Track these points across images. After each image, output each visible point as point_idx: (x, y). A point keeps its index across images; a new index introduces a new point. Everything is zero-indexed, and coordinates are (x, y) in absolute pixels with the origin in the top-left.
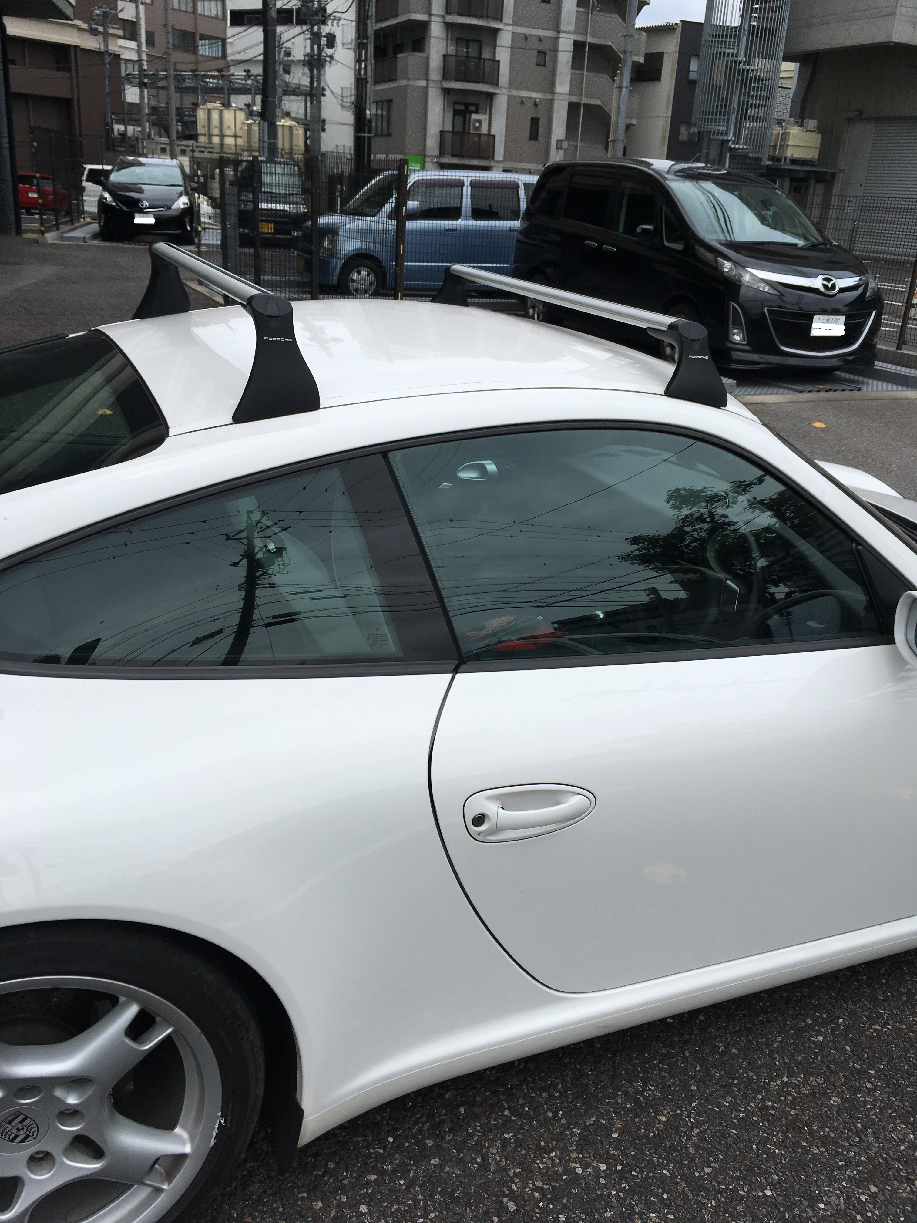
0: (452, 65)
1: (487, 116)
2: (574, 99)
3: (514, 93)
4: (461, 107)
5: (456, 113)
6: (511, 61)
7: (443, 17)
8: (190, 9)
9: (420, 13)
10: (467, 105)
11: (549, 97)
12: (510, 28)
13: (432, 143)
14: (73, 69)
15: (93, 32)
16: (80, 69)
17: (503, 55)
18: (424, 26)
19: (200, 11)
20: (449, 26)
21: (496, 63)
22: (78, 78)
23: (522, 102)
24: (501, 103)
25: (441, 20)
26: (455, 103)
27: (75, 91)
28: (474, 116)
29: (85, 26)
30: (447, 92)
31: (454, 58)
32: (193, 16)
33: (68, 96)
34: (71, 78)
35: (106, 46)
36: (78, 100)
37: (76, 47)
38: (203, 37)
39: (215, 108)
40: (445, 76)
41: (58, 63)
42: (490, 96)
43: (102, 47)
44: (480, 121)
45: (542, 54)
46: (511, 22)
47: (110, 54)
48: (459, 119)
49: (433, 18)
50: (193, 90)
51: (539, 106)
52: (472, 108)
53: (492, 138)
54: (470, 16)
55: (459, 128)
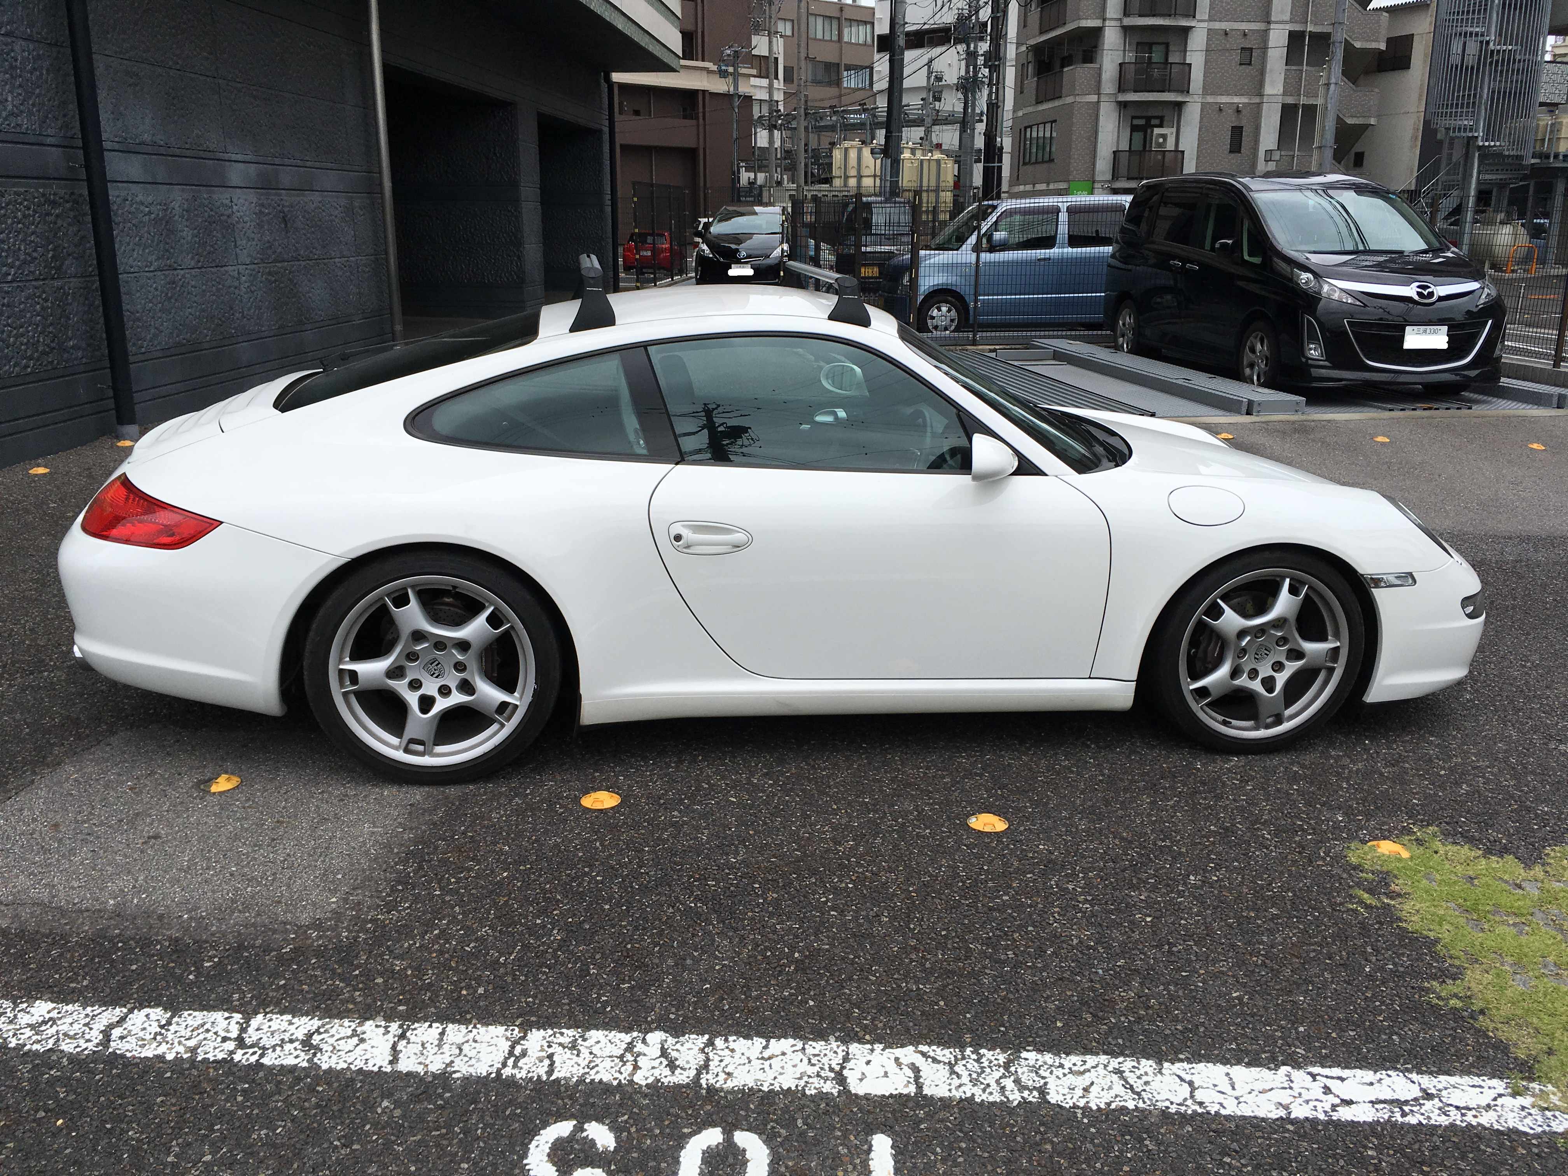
0: (1130, 74)
1: (1174, 130)
2: (1290, 100)
3: (1210, 99)
4: (1142, 122)
5: (1134, 129)
6: (1206, 62)
7: (1120, 19)
8: (835, 38)
9: (1092, 18)
10: (1148, 119)
11: (1257, 100)
12: (1205, 25)
13: (1103, 166)
14: (701, 115)
15: (723, 74)
16: (707, 114)
17: (1196, 58)
18: (1097, 32)
19: (846, 39)
20: (1127, 30)
21: (1187, 67)
22: (705, 125)
23: (1221, 110)
24: (1192, 114)
25: (1117, 23)
26: (1133, 118)
27: (701, 140)
28: (1157, 131)
29: (715, 68)
30: (1123, 106)
31: (1133, 66)
32: (838, 45)
33: (692, 144)
34: (698, 126)
35: (736, 87)
36: (704, 149)
37: (704, 91)
38: (848, 68)
39: (852, 147)
40: (1121, 89)
41: (685, 110)
42: (1179, 106)
43: (732, 89)
44: (1164, 137)
45: (1247, 51)
46: (1207, 17)
47: (740, 96)
48: (1138, 136)
49: (1107, 23)
50: (832, 128)
51: (1244, 112)
52: (1154, 122)
53: (1180, 155)
54: (1154, 16)
55: (1138, 146)
